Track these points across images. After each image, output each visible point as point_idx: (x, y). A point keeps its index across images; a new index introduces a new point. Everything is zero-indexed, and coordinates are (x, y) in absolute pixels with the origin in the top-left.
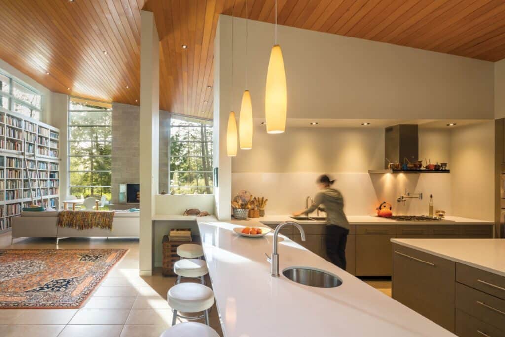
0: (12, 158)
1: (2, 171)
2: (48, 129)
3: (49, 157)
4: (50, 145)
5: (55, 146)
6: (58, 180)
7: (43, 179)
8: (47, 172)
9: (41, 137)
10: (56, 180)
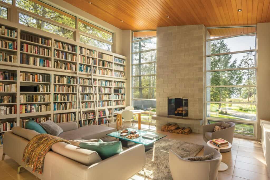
0: (62, 76)
1: (48, 86)
2: (112, 56)
3: (113, 77)
4: (114, 67)
5: (121, 69)
6: (125, 94)
7: (107, 93)
8: (110, 88)
9: (103, 62)
10: (122, 94)
